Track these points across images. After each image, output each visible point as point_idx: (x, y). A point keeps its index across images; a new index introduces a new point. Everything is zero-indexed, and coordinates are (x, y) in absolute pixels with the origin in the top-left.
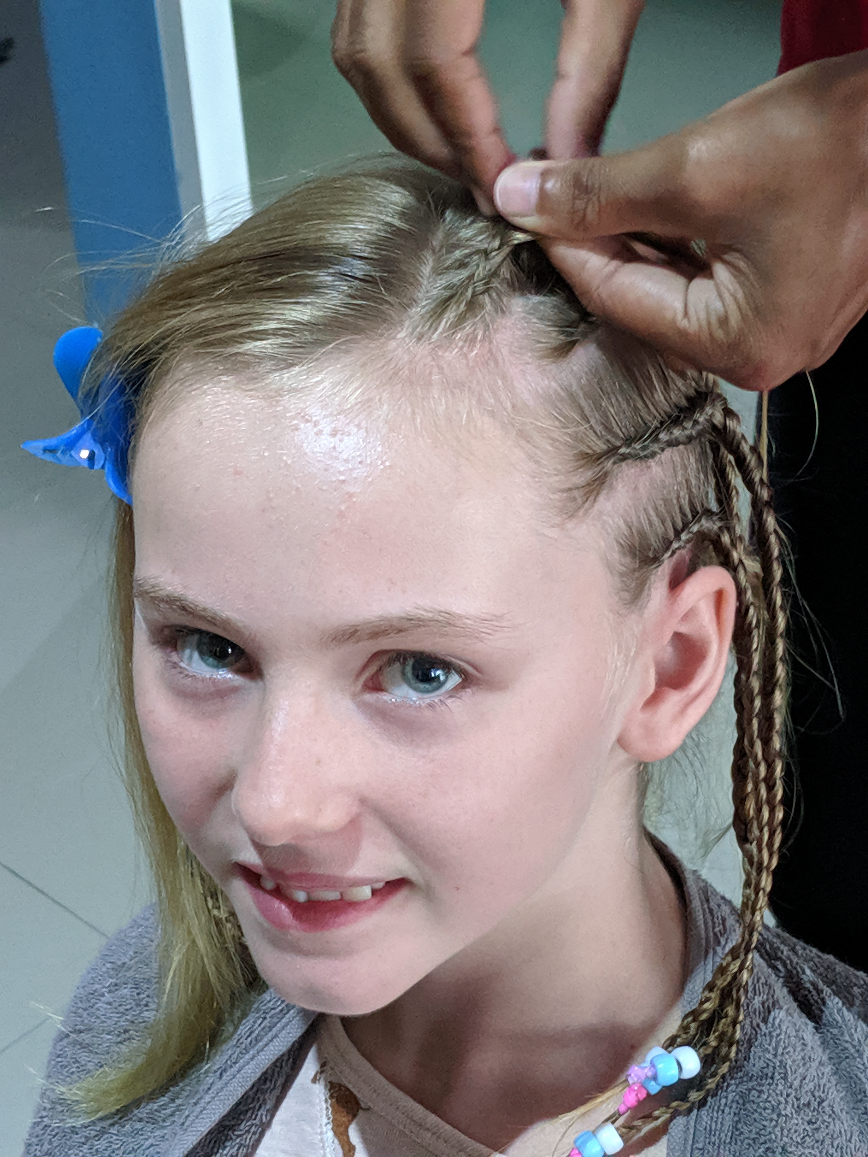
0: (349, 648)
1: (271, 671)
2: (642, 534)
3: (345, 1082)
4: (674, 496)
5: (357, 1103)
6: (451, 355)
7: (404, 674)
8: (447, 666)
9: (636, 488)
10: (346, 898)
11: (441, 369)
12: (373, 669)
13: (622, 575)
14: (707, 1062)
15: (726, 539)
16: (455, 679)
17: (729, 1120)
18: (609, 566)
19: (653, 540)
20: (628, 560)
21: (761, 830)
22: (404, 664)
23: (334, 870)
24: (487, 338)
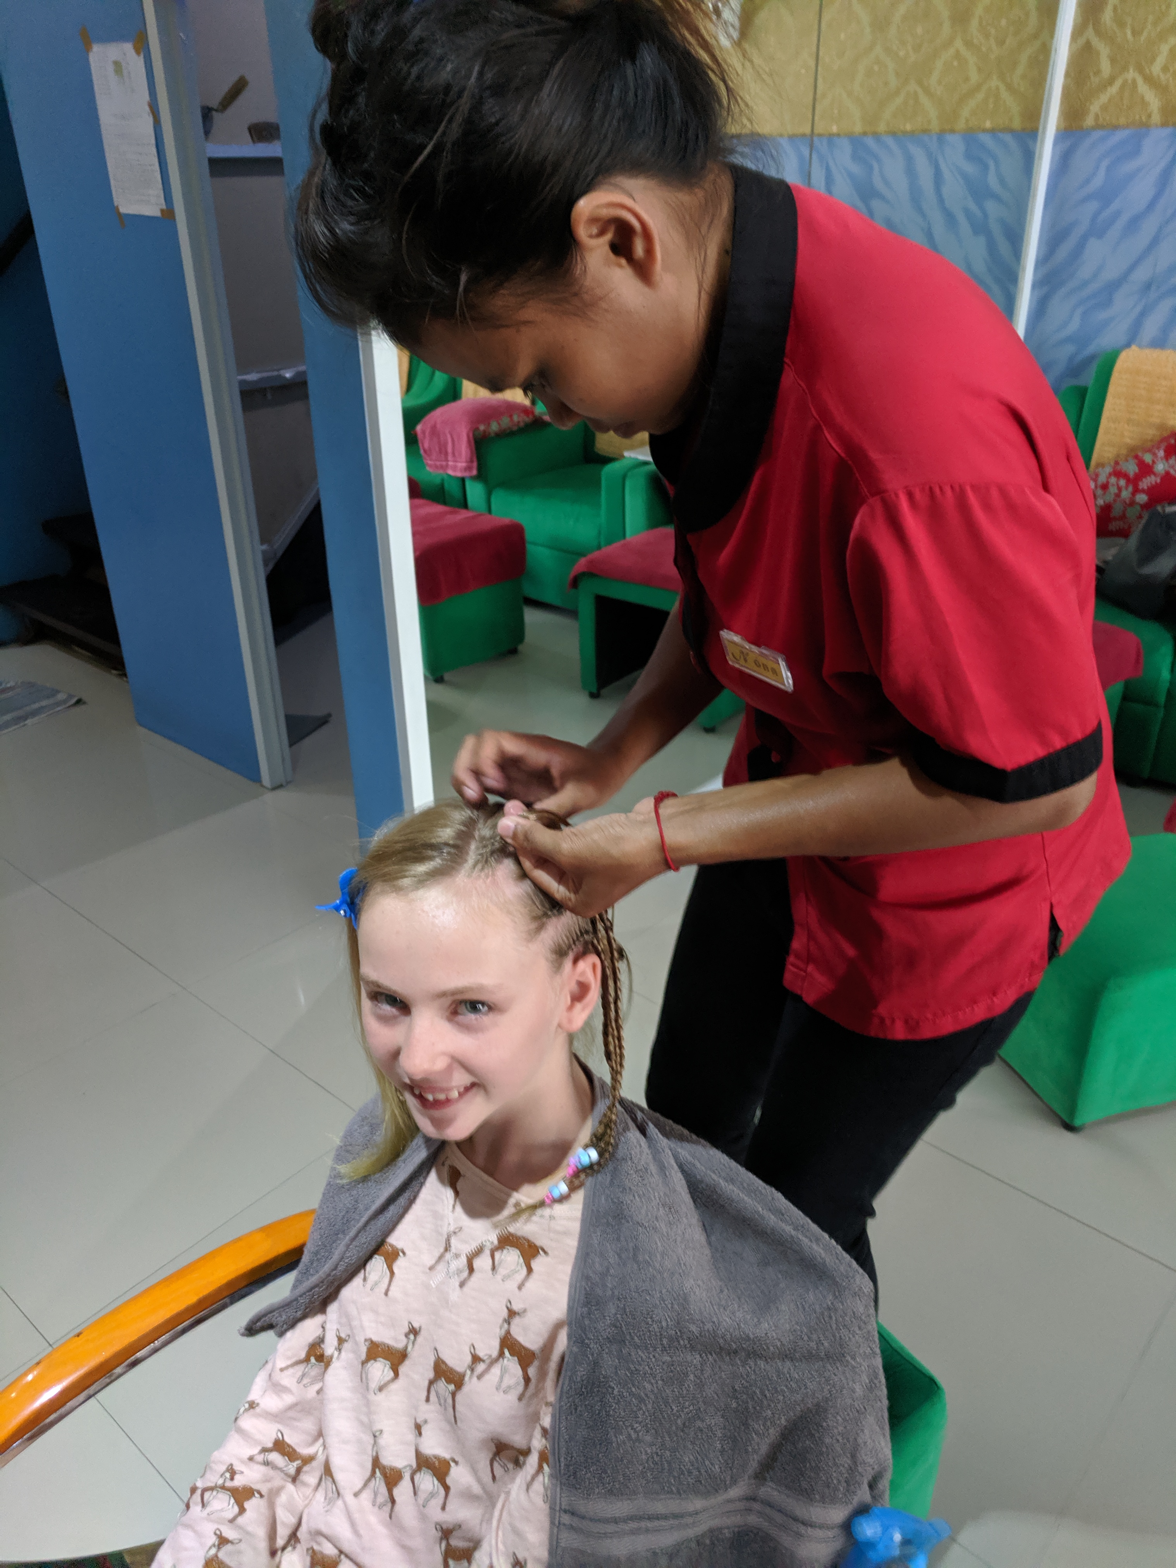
0: (443, 1000)
1: (414, 1011)
2: (559, 945)
3: (455, 1165)
4: (573, 929)
5: (460, 1173)
6: (480, 882)
7: (467, 1008)
8: (483, 1004)
9: (556, 928)
10: (449, 1098)
11: (476, 889)
12: (454, 1006)
13: (552, 962)
14: (601, 1154)
15: (595, 942)
16: (486, 1008)
17: (609, 1178)
18: (547, 959)
19: (564, 946)
20: (554, 956)
21: (616, 1057)
22: (466, 1005)
23: (444, 1085)
24: (493, 875)
